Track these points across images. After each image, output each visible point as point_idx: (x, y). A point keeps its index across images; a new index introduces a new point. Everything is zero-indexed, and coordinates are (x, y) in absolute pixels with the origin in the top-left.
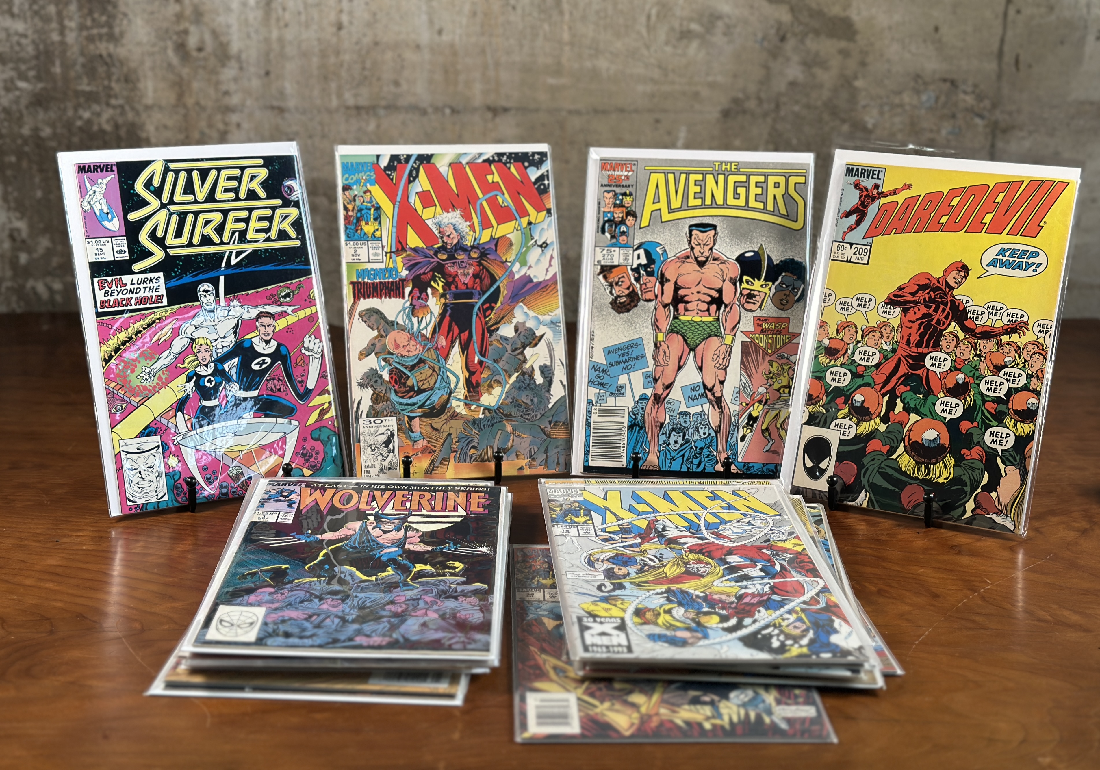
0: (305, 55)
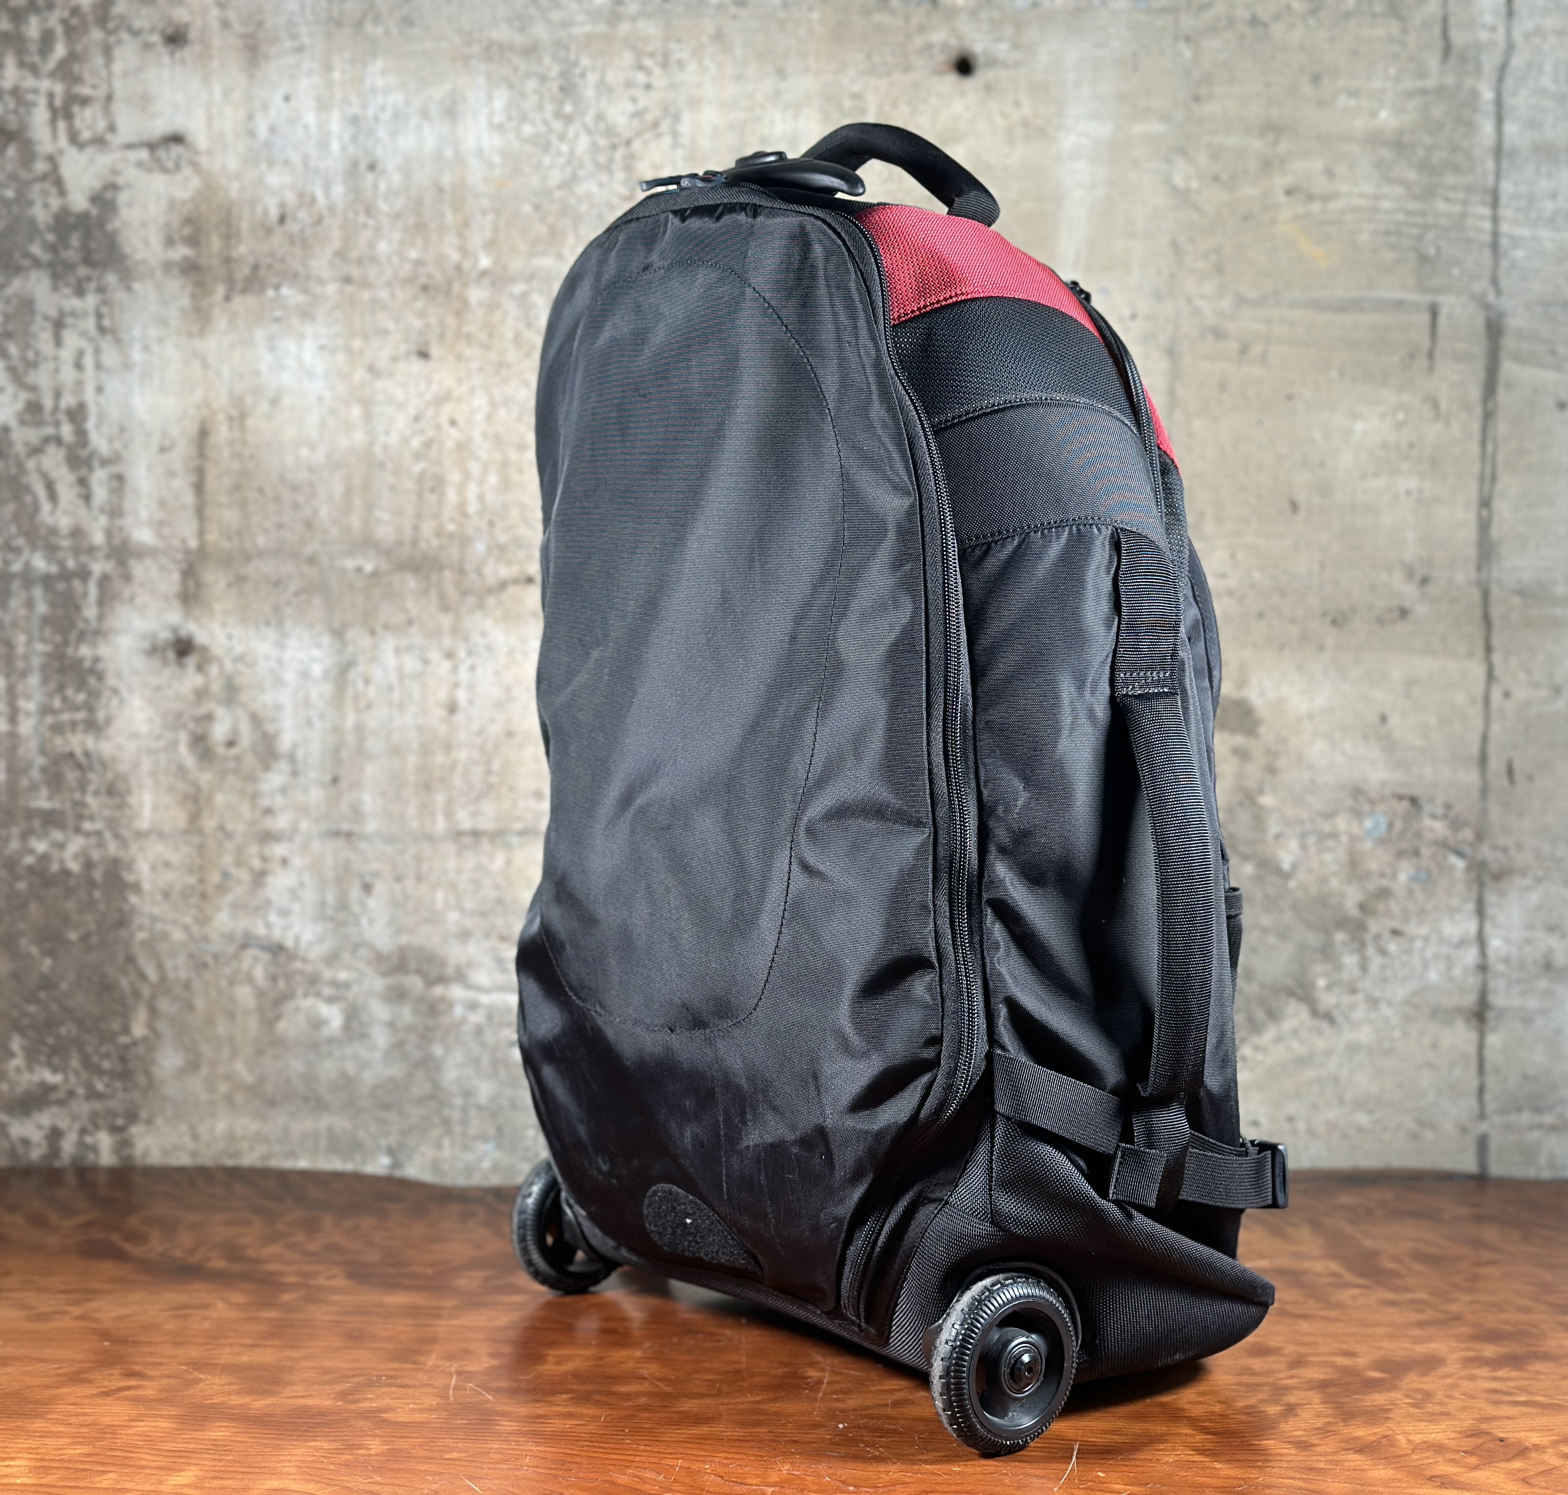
0: (396, 751)
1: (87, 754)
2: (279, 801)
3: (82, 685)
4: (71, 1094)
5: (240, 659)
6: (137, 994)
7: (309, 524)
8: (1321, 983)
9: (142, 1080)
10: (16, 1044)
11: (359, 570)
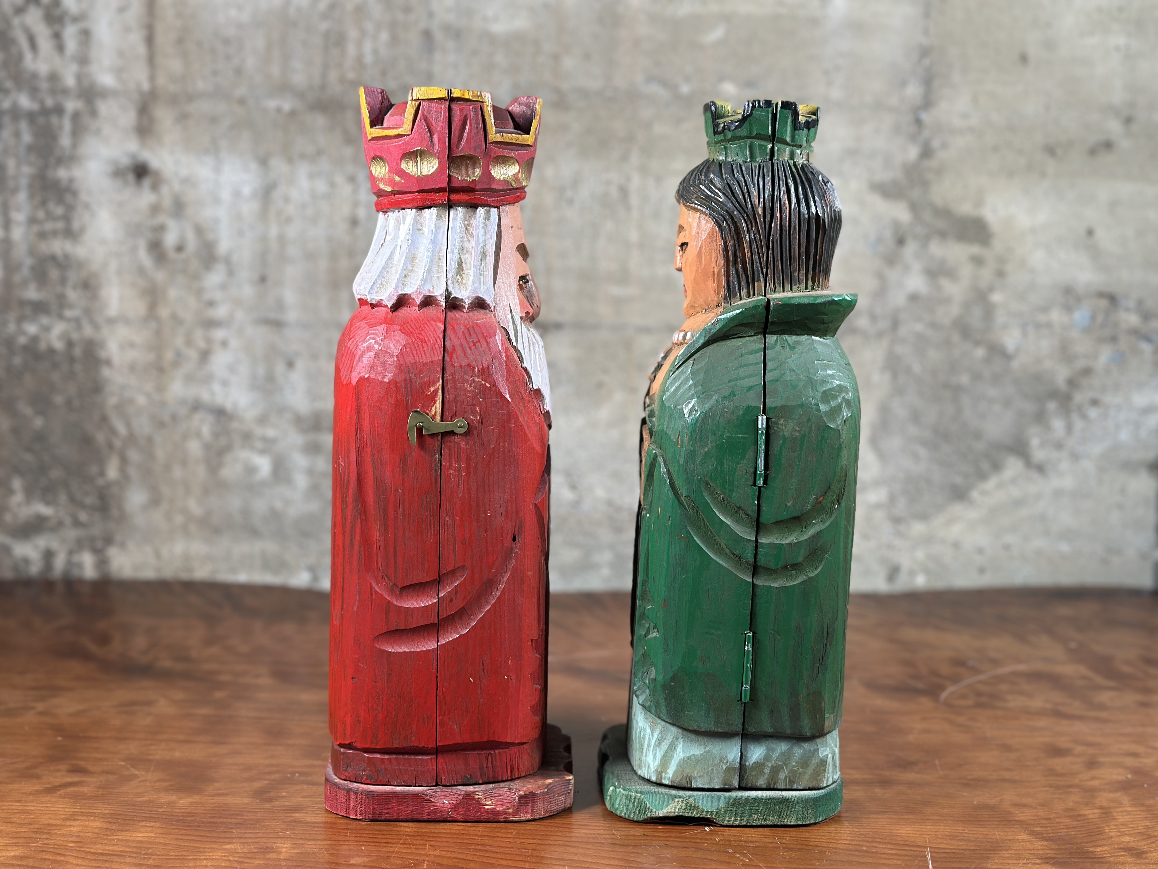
1: (66, 256)
2: (218, 295)
3: (60, 200)
4: (60, 524)
5: (186, 181)
6: (110, 446)
7: (239, 72)
8: (1035, 442)
9: (115, 512)
10: (17, 484)
11: (279, 110)
